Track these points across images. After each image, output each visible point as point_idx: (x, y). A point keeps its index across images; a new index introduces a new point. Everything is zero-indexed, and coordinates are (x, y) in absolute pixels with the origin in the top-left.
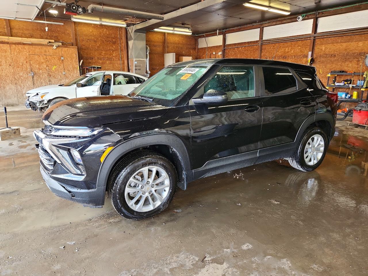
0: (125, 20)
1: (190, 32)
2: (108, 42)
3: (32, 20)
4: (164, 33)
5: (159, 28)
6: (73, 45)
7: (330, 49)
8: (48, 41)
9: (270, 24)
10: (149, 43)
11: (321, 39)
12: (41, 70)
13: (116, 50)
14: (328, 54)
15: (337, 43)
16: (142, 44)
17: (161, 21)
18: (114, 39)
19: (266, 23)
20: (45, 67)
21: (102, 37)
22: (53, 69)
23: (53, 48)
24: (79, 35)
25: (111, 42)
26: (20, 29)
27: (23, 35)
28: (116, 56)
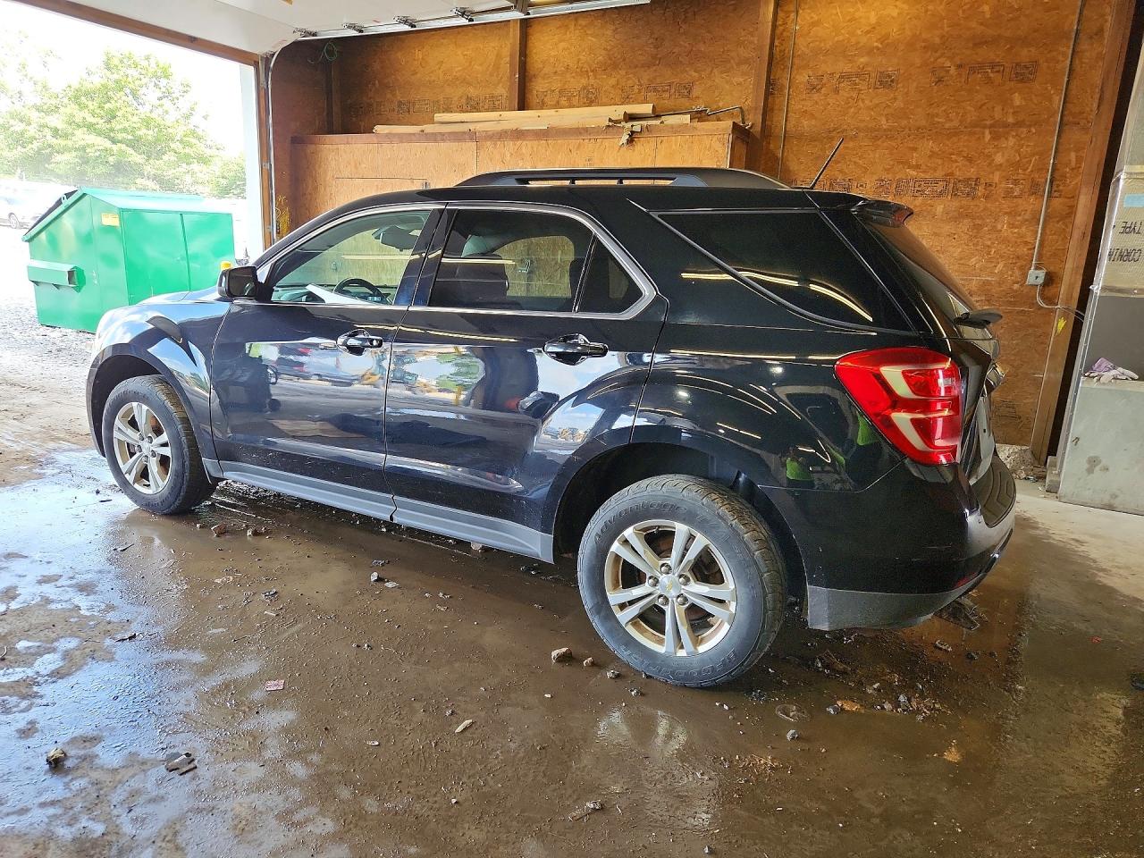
2: (977, 77)
13: (1031, 121)
18: (1026, 45)
21: (937, 48)
23: (620, 144)
24: (796, 61)
25: (997, 69)
26: (556, 72)
27: (563, 101)
28: (1016, 165)
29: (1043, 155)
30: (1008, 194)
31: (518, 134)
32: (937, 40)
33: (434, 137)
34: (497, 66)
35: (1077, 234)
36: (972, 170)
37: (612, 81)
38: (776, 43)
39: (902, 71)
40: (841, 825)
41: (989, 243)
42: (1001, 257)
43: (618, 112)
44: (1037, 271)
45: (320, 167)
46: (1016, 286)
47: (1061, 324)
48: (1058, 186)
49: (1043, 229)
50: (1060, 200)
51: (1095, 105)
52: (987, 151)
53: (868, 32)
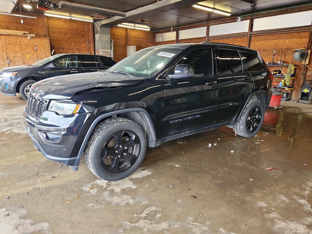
0: (92, 17)
1: (149, 29)
2: (77, 35)
3: (9, 13)
4: (127, 29)
5: (122, 24)
6: (45, 37)
7: (263, 45)
8: (23, 32)
9: (215, 23)
10: (113, 36)
11: (256, 37)
12: (16, 58)
13: (84, 42)
14: (262, 49)
15: (269, 40)
16: (107, 37)
17: (124, 17)
18: (82, 32)
19: (211, 23)
20: (20, 55)
21: (71, 30)
22: (28, 57)
23: (27, 39)
24: (51, 28)
28: (84, 47)
29: (87, 46)
39: (67, 33)
43: (21, 32)
52: (80, 45)
53: (61, 26)
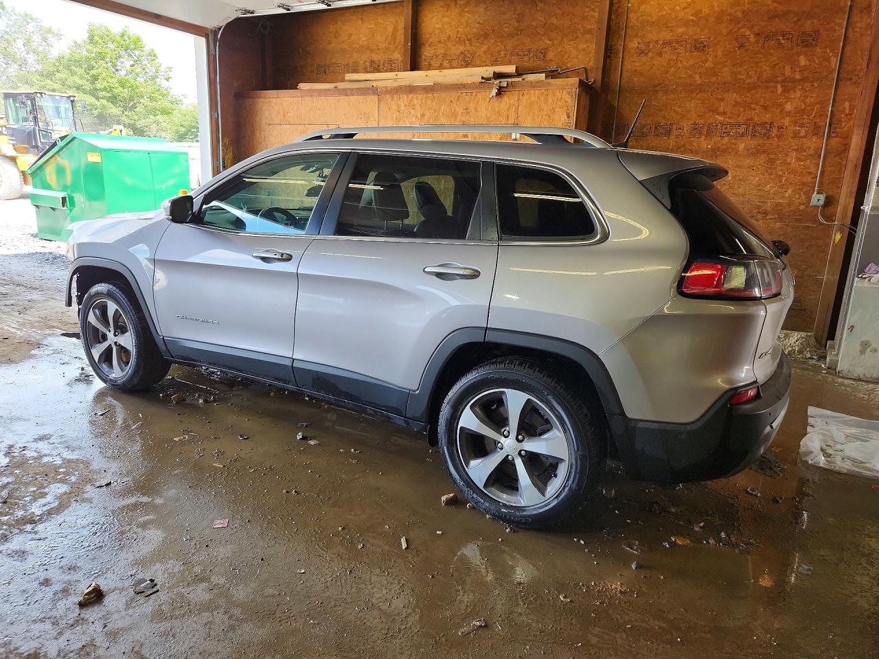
2: (771, 44)
8: (493, 70)
13: (813, 77)
18: (810, 17)
21: (740, 21)
23: (490, 96)
24: (629, 31)
25: (786, 37)
26: (440, 41)
27: (446, 63)
28: (803, 112)
29: (823, 104)
30: (796, 135)
31: (411, 89)
32: (739, 15)
33: (345, 92)
34: (394, 36)
35: (850, 166)
36: (768, 116)
37: (485, 48)
38: (613, 17)
39: (712, 39)
40: (679, 640)
41: (781, 173)
42: (791, 184)
43: (488, 71)
44: (819, 196)
45: (256, 115)
46: (802, 207)
47: (838, 236)
48: (835, 128)
49: (824, 162)
50: (837, 139)
51: (865, 64)
52: (778, 101)
53: (685, 8)
